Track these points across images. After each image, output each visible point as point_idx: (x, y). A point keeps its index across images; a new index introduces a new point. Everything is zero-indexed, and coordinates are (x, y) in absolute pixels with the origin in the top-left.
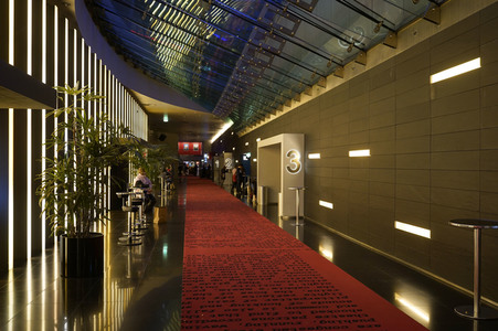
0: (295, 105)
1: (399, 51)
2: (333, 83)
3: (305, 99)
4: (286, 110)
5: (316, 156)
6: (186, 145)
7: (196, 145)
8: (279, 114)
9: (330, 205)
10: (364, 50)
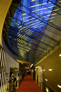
0: (41, 61)
1: (54, 51)
2: (45, 57)
3: (42, 60)
4: (40, 62)
5: (44, 70)
6: (27, 68)
7: (28, 68)
8: (39, 62)
9: (47, 80)
10: (49, 51)
